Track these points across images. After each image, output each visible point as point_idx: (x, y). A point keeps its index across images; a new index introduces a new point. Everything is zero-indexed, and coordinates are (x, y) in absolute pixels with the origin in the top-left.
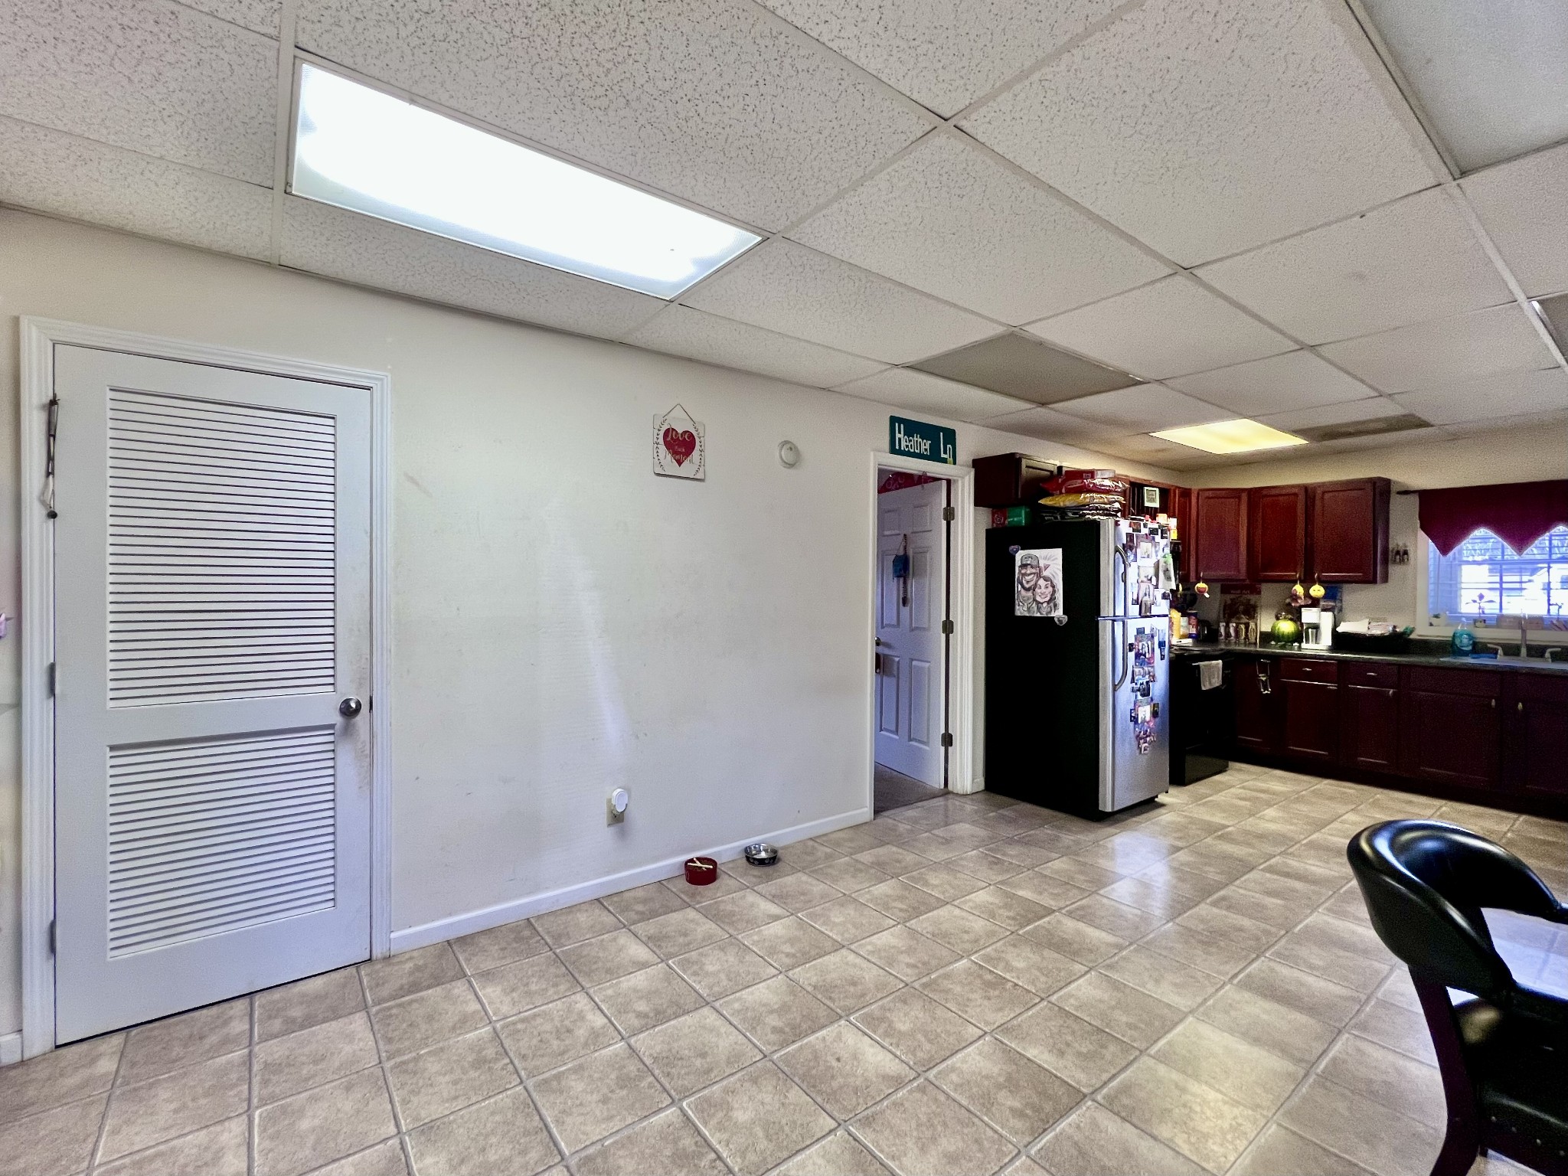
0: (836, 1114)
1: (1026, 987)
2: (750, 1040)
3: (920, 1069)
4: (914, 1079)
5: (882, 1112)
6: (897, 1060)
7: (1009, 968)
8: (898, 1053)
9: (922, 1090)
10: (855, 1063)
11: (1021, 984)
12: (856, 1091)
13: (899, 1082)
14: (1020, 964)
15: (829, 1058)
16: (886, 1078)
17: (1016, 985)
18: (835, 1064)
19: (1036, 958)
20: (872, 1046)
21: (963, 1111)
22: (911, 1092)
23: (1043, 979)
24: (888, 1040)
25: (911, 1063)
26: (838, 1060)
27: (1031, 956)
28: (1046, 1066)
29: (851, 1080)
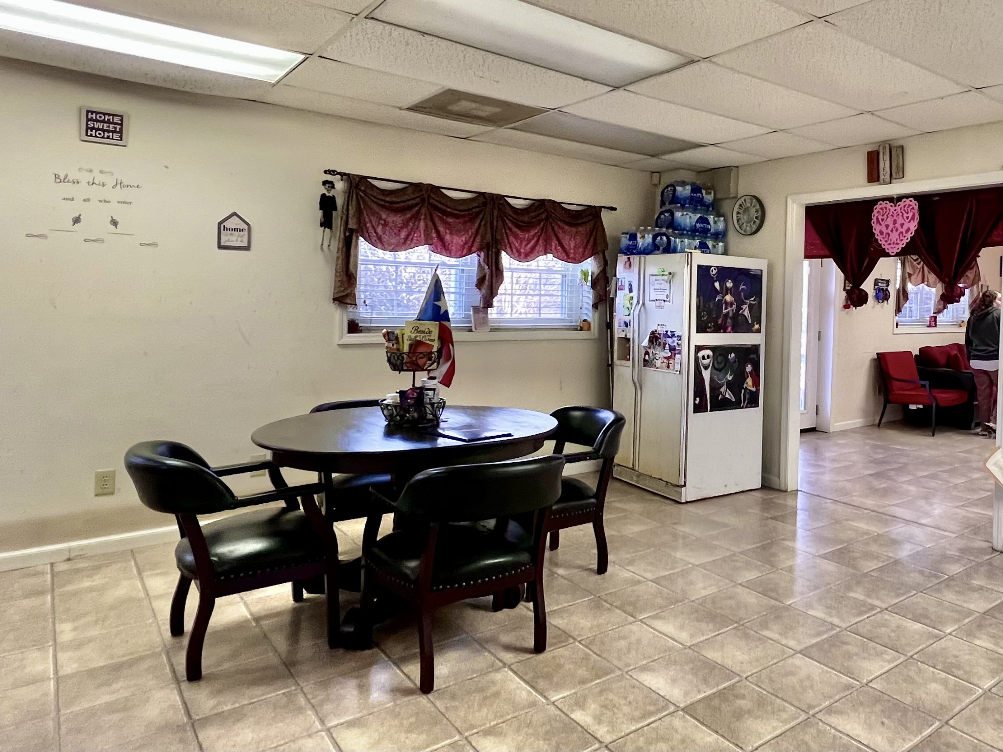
0: (870, 689)
1: (927, 666)
2: (970, 736)
3: (812, 719)
4: (817, 713)
5: (838, 693)
6: (833, 725)
7: (945, 682)
8: (833, 731)
9: (811, 707)
10: (868, 722)
11: (931, 668)
12: (861, 704)
13: (829, 710)
14: (934, 687)
15: (892, 725)
16: (840, 713)
17: (934, 667)
18: (885, 720)
19: (920, 693)
20: (858, 736)
21: (780, 696)
22: (820, 705)
23: (911, 674)
24: (844, 742)
25: (820, 724)
26: (883, 723)
27: (924, 696)
28: (704, 728)
29: (867, 710)
